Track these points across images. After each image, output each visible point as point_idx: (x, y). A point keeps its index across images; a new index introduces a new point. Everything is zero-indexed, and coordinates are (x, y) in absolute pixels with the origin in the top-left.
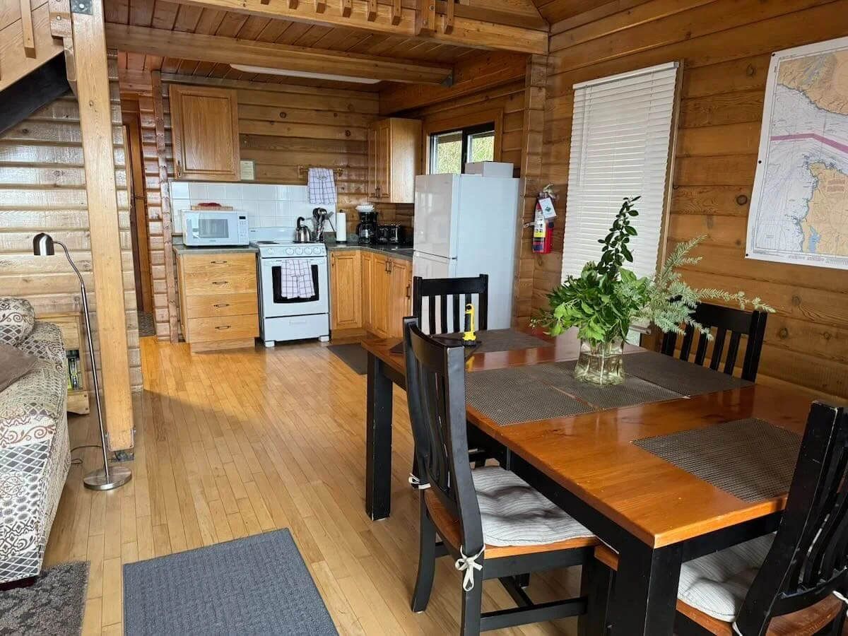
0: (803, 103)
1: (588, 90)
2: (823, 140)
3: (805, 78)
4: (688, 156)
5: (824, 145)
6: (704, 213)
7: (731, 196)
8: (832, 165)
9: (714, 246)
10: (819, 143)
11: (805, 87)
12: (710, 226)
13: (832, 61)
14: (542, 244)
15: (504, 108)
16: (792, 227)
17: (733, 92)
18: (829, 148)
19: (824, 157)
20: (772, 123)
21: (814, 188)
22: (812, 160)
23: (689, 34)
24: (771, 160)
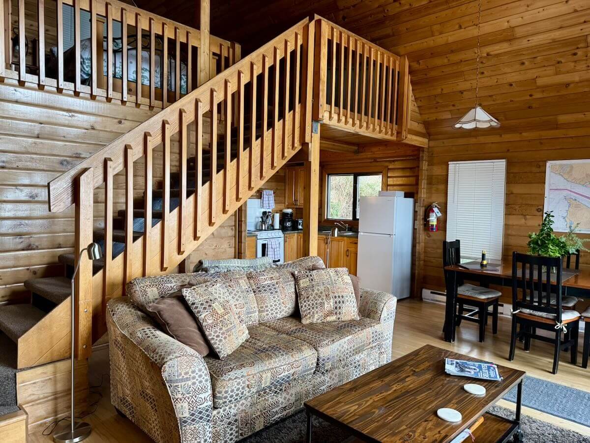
0: (562, 179)
1: (458, 165)
2: (571, 191)
3: (561, 171)
4: (512, 193)
5: (572, 193)
6: (522, 215)
7: (534, 209)
8: (575, 200)
9: (528, 227)
10: (570, 192)
11: (562, 174)
12: (526, 219)
13: (572, 167)
14: (434, 227)
15: (388, 166)
16: (562, 219)
17: (531, 172)
18: (573, 194)
19: (572, 197)
20: (550, 185)
21: (569, 207)
22: (567, 197)
23: (508, 150)
24: (551, 197)
